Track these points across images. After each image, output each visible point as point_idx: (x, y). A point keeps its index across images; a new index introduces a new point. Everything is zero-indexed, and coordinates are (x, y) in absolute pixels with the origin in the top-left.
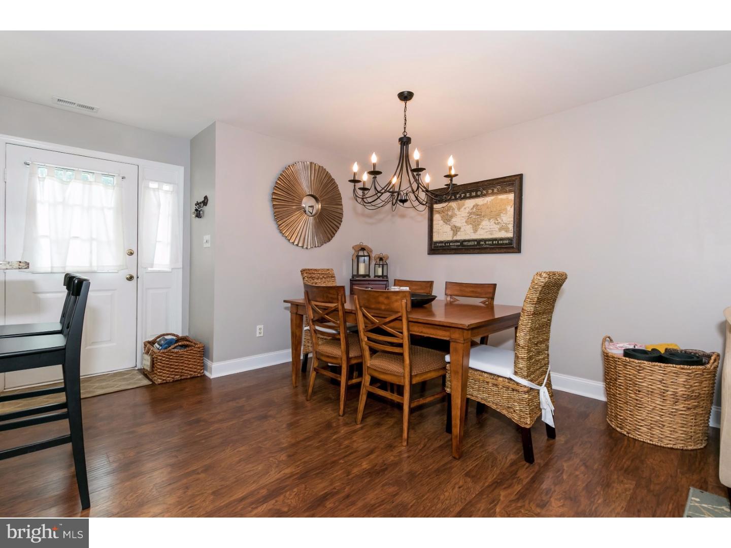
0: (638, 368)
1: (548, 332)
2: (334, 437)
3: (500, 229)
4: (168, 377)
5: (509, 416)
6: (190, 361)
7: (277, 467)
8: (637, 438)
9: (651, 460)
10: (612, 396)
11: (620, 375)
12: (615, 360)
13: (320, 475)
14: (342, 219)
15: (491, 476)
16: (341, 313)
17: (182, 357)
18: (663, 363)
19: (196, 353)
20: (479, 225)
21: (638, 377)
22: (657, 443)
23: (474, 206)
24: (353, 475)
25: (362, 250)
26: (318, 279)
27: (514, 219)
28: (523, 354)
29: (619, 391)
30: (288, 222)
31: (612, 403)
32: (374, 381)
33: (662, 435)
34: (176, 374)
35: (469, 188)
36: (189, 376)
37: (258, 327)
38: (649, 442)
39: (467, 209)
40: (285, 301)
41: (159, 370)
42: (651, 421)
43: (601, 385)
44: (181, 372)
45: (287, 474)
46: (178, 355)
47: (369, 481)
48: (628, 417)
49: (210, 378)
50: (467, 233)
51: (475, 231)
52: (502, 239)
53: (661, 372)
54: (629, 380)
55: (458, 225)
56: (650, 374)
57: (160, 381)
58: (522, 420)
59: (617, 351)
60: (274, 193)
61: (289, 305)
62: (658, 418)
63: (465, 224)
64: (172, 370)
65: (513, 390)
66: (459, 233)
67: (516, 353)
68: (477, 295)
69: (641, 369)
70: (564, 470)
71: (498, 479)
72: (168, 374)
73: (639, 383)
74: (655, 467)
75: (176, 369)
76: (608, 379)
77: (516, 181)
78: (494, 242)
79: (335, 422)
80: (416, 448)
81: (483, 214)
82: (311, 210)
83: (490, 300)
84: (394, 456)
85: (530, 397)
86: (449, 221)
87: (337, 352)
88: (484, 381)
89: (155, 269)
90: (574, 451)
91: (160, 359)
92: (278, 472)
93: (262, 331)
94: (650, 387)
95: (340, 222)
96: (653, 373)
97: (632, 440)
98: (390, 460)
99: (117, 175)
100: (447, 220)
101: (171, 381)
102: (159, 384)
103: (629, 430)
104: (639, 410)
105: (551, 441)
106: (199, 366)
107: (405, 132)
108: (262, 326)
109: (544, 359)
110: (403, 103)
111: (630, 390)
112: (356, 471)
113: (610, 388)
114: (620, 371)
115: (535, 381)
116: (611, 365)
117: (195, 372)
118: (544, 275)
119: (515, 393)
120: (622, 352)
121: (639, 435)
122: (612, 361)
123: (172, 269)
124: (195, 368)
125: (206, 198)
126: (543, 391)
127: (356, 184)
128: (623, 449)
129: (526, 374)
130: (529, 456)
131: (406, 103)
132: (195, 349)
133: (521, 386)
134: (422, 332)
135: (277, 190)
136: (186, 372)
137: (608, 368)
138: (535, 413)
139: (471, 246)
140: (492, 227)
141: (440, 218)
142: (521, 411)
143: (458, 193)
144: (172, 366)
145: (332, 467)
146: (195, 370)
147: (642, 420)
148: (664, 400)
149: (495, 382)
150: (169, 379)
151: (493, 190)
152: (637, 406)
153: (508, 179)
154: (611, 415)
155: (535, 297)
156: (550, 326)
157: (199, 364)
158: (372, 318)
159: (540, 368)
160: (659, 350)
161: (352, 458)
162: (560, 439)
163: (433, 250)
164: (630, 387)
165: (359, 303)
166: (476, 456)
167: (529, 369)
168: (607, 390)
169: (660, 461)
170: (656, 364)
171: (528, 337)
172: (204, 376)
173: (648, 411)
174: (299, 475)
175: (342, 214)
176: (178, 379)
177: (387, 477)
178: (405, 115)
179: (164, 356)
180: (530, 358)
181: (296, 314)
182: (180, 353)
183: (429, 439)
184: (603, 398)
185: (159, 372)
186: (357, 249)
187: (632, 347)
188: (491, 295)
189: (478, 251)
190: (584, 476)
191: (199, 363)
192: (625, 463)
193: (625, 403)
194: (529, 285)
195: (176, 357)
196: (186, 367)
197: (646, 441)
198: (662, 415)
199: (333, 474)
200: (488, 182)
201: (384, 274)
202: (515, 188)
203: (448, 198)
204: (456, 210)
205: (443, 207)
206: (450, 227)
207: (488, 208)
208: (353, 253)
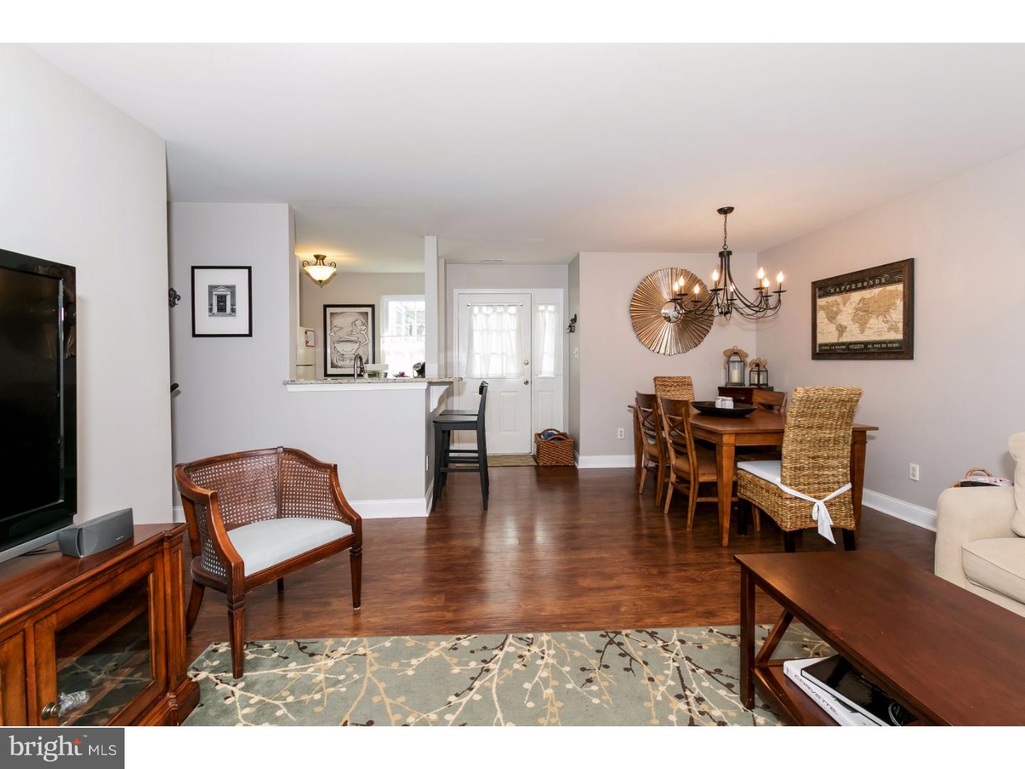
3: (890, 329)
6: (563, 452)
14: (712, 321)
17: (558, 447)
19: (568, 447)
20: (866, 323)
23: (860, 301)
25: (734, 355)
26: (671, 386)
27: (904, 316)
30: (647, 331)
34: (553, 460)
35: (853, 277)
36: (562, 464)
37: (619, 430)
39: (853, 304)
40: (629, 406)
41: (542, 455)
44: (557, 460)
46: (554, 446)
49: (577, 469)
50: (854, 335)
51: (862, 331)
52: (891, 342)
55: (844, 323)
57: (542, 463)
60: (631, 304)
61: (633, 410)
63: (851, 322)
64: (550, 456)
66: (845, 334)
72: (547, 459)
75: (554, 456)
77: (906, 267)
78: (883, 346)
81: (870, 310)
86: (835, 318)
89: (543, 375)
91: (542, 447)
93: (622, 434)
95: (710, 325)
99: (517, 304)
100: (832, 317)
101: (550, 465)
102: (542, 466)
106: (570, 457)
107: (725, 247)
108: (622, 429)
109: (833, 475)
110: (721, 217)
115: (809, 493)
117: (567, 462)
123: (556, 375)
124: (567, 458)
125: (575, 316)
132: (567, 443)
135: (636, 302)
136: (560, 460)
139: (856, 349)
140: (880, 326)
141: (825, 316)
143: (842, 284)
144: (550, 454)
146: (567, 460)
150: (549, 463)
151: (880, 280)
153: (896, 267)
157: (570, 455)
163: (818, 354)
165: (663, 410)
172: (574, 466)
176: (555, 464)
178: (725, 229)
179: (545, 444)
182: (556, 444)
185: (542, 458)
186: (728, 354)
189: (864, 356)
196: (560, 456)
200: (876, 270)
201: (761, 382)
202: (905, 276)
203: (832, 291)
204: (842, 305)
205: (827, 302)
206: (835, 326)
207: (875, 302)
208: (723, 359)
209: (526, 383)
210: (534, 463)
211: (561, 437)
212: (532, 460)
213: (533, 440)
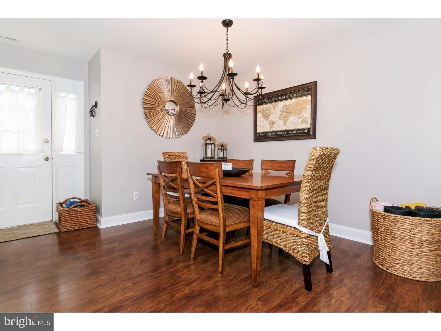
0: (393, 220)
1: (327, 194)
2: (171, 270)
3: (302, 122)
4: (70, 227)
5: (294, 255)
6: (86, 216)
7: (123, 291)
8: (393, 273)
9: (401, 289)
10: (376, 242)
11: (381, 226)
12: (378, 215)
13: (152, 298)
14: (195, 118)
15: (277, 300)
16: (179, 181)
17: (80, 213)
18: (412, 216)
19: (90, 211)
20: (287, 119)
21: (394, 227)
22: (407, 277)
23: (284, 106)
24: (175, 298)
25: (209, 140)
26: (175, 159)
27: (311, 114)
28: (304, 209)
29: (380, 238)
30: (155, 119)
31: (376, 247)
32: (202, 230)
33: (411, 270)
34: (76, 225)
35: (280, 93)
36: (85, 227)
37: (135, 193)
38: (402, 276)
39: (280, 108)
40: (148, 174)
41: (64, 222)
42: (403, 260)
43: (369, 233)
44: (80, 224)
45: (128, 297)
46: (77, 212)
47: (186, 303)
48: (387, 257)
49: (99, 228)
50: (280, 126)
51: (285, 124)
52: (303, 129)
53: (410, 223)
54: (388, 230)
55: (273, 120)
56: (402, 225)
57: (64, 230)
58: (303, 259)
59: (379, 208)
60: (144, 99)
61: (150, 176)
62: (409, 258)
63: (278, 119)
64: (73, 222)
65: (297, 236)
66: (274, 126)
67: (299, 209)
68: (283, 169)
69: (396, 221)
70: (333, 296)
71: (282, 303)
72: (70, 225)
73: (395, 232)
74: (403, 295)
75: (76, 222)
76: (373, 229)
77: (312, 86)
78: (298, 132)
79: (175, 259)
80: (227, 279)
81: (290, 111)
82: (173, 111)
83: (291, 172)
84: (210, 285)
85: (309, 242)
86: (268, 117)
87: (178, 209)
88: (277, 230)
89: (65, 152)
90: (344, 282)
91: (64, 215)
92: (122, 295)
93: (138, 196)
94: (402, 234)
95: (194, 120)
96: (404, 224)
97: (390, 274)
98: (206, 288)
99: (36, 87)
100: (266, 117)
101: (72, 230)
102: (64, 232)
103: (387, 266)
104: (394, 252)
105: (329, 275)
106: (92, 220)
107: (227, 49)
108: (138, 192)
109: (323, 213)
110: (226, 29)
111: (388, 237)
112: (178, 295)
113: (374, 236)
114: (381, 222)
115: (315, 229)
116: (375, 219)
117: (90, 224)
118: (318, 149)
119: (298, 238)
120: (383, 209)
121: (395, 270)
122: (376, 215)
123: (77, 153)
124: (90, 221)
125: (96, 103)
126: (321, 237)
127: (192, 88)
128: (381, 281)
129: (306, 224)
130: (308, 286)
131: (228, 29)
132: (89, 208)
133: (303, 233)
134: (232, 193)
135: (147, 97)
136: (84, 224)
137: (373, 221)
138: (314, 253)
139: (282, 135)
140: (296, 121)
141: (262, 116)
142: (302, 251)
143: (273, 97)
144: (73, 220)
145: (162, 292)
146: (90, 223)
147: (397, 259)
148: (412, 244)
149: (285, 231)
150: (71, 228)
151: (297, 94)
152: (393, 249)
153: (307, 85)
154: (376, 255)
155: (312, 166)
156: (328, 189)
157: (92, 219)
158: (198, 183)
159: (319, 220)
160: (411, 207)
161: (179, 285)
162: (336, 273)
163: (257, 139)
164: (388, 234)
165: (190, 173)
166: (270, 285)
167: (308, 220)
168: (373, 238)
169: (408, 290)
170: (407, 217)
171: (307, 196)
172: (97, 226)
173: (401, 252)
174: (136, 298)
175: (195, 114)
176: (77, 229)
177: (199, 300)
178: (227, 37)
179: (67, 212)
180: (310, 212)
181: (155, 183)
182: (79, 211)
183: (239, 272)
184: (370, 243)
185: (63, 224)
186: (206, 139)
187: (391, 205)
188: (292, 169)
189: (287, 138)
190: (348, 301)
191: (92, 217)
192: (381, 291)
193: (384, 247)
194: (308, 157)
195: (76, 213)
196: (83, 220)
197: (400, 275)
198: (411, 256)
199: (161, 297)
200: (294, 88)
201: (224, 157)
202: (312, 91)
203: (267, 101)
204: (272, 109)
205: (263, 108)
206: (268, 122)
207: (293, 107)
208: (203, 142)
209: (47, 159)
210: (57, 230)
211: (83, 204)
212: (54, 226)
213: (55, 208)
